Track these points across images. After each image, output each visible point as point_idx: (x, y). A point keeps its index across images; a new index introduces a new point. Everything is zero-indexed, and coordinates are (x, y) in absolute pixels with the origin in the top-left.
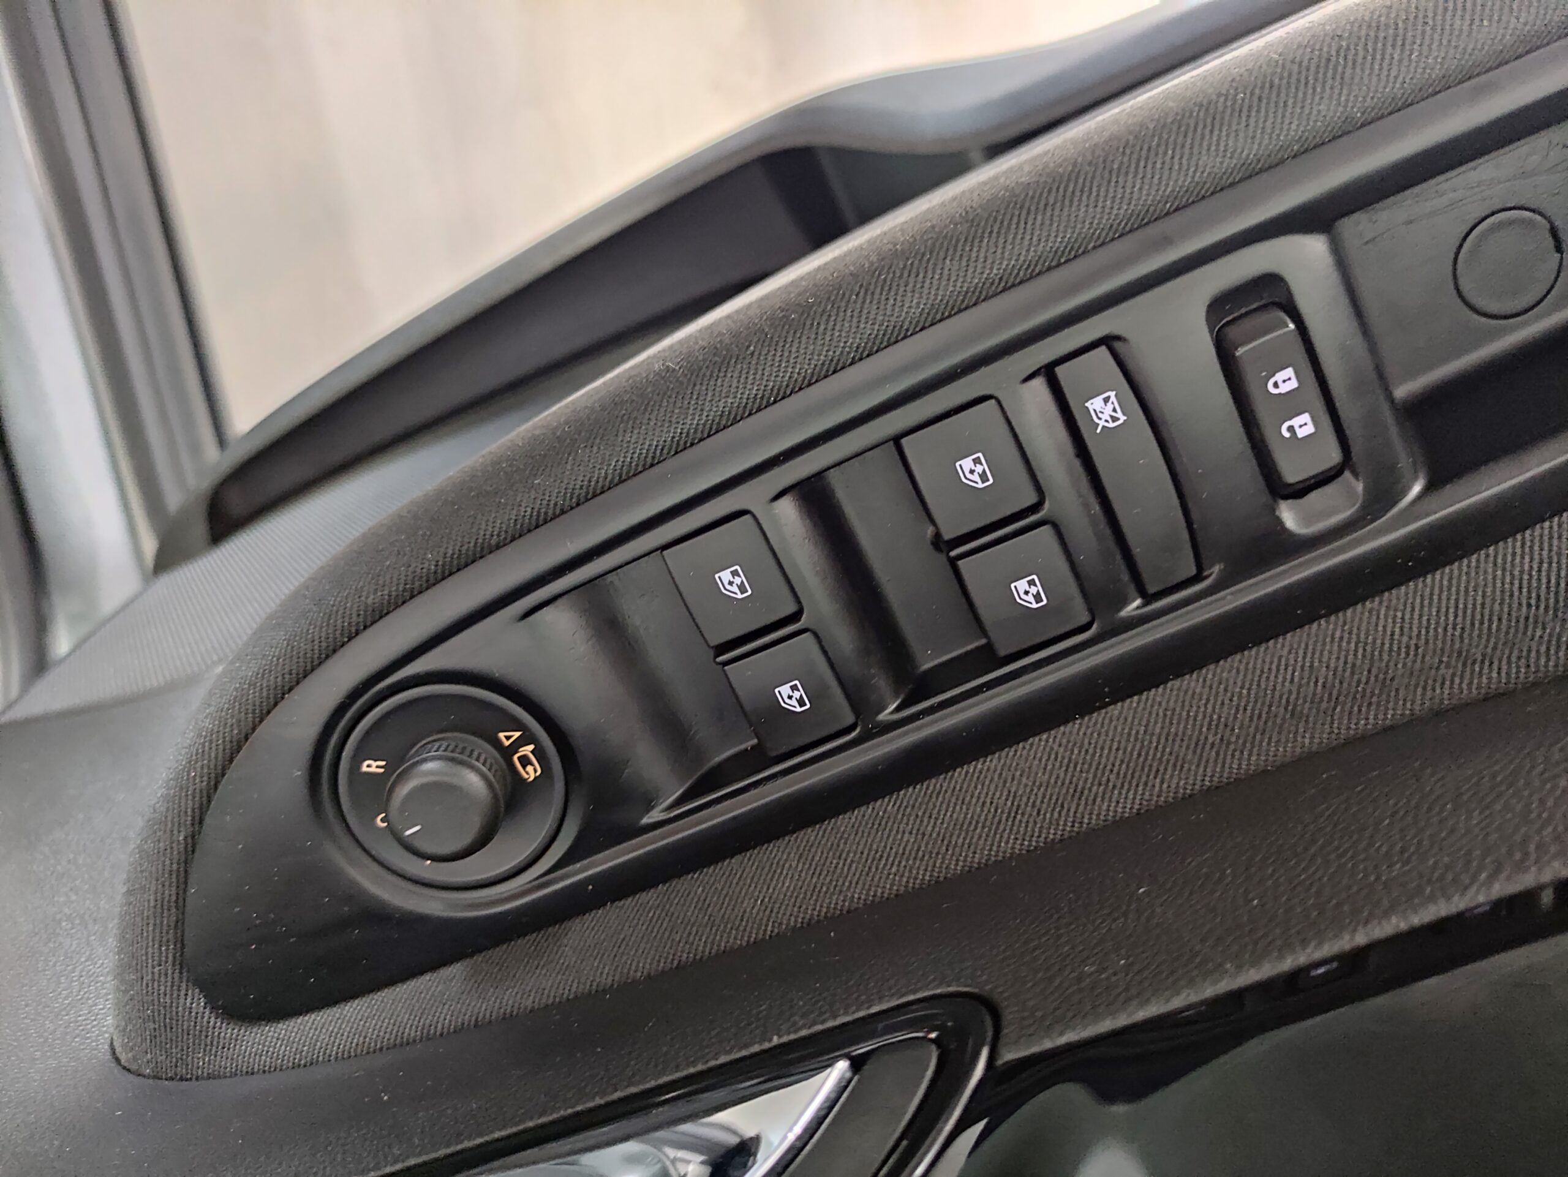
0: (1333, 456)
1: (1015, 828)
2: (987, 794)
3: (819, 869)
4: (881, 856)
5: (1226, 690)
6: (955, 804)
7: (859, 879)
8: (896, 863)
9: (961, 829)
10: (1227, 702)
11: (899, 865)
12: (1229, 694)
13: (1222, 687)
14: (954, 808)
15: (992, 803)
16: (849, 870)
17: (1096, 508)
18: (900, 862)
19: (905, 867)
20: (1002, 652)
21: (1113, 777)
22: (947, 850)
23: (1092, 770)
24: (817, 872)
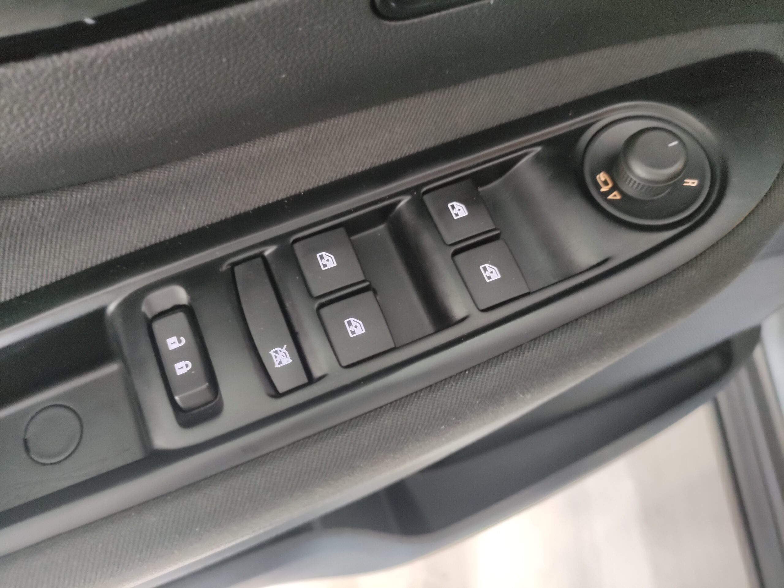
0: (157, 326)
1: (341, 131)
2: (354, 153)
3: (447, 116)
4: (413, 121)
5: (223, 202)
6: (371, 148)
7: (427, 108)
8: (406, 116)
9: (370, 133)
10: (222, 196)
11: (405, 114)
12: (221, 199)
13: (224, 205)
14: (372, 146)
15: (352, 147)
16: (431, 114)
17: (288, 305)
18: (404, 116)
19: (402, 113)
20: (342, 230)
21: (287, 156)
22: (378, 121)
23: (297, 161)
24: (448, 114)
